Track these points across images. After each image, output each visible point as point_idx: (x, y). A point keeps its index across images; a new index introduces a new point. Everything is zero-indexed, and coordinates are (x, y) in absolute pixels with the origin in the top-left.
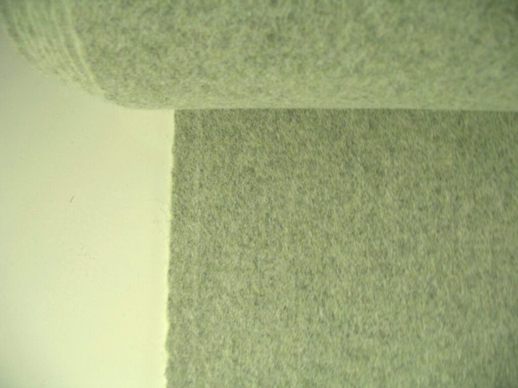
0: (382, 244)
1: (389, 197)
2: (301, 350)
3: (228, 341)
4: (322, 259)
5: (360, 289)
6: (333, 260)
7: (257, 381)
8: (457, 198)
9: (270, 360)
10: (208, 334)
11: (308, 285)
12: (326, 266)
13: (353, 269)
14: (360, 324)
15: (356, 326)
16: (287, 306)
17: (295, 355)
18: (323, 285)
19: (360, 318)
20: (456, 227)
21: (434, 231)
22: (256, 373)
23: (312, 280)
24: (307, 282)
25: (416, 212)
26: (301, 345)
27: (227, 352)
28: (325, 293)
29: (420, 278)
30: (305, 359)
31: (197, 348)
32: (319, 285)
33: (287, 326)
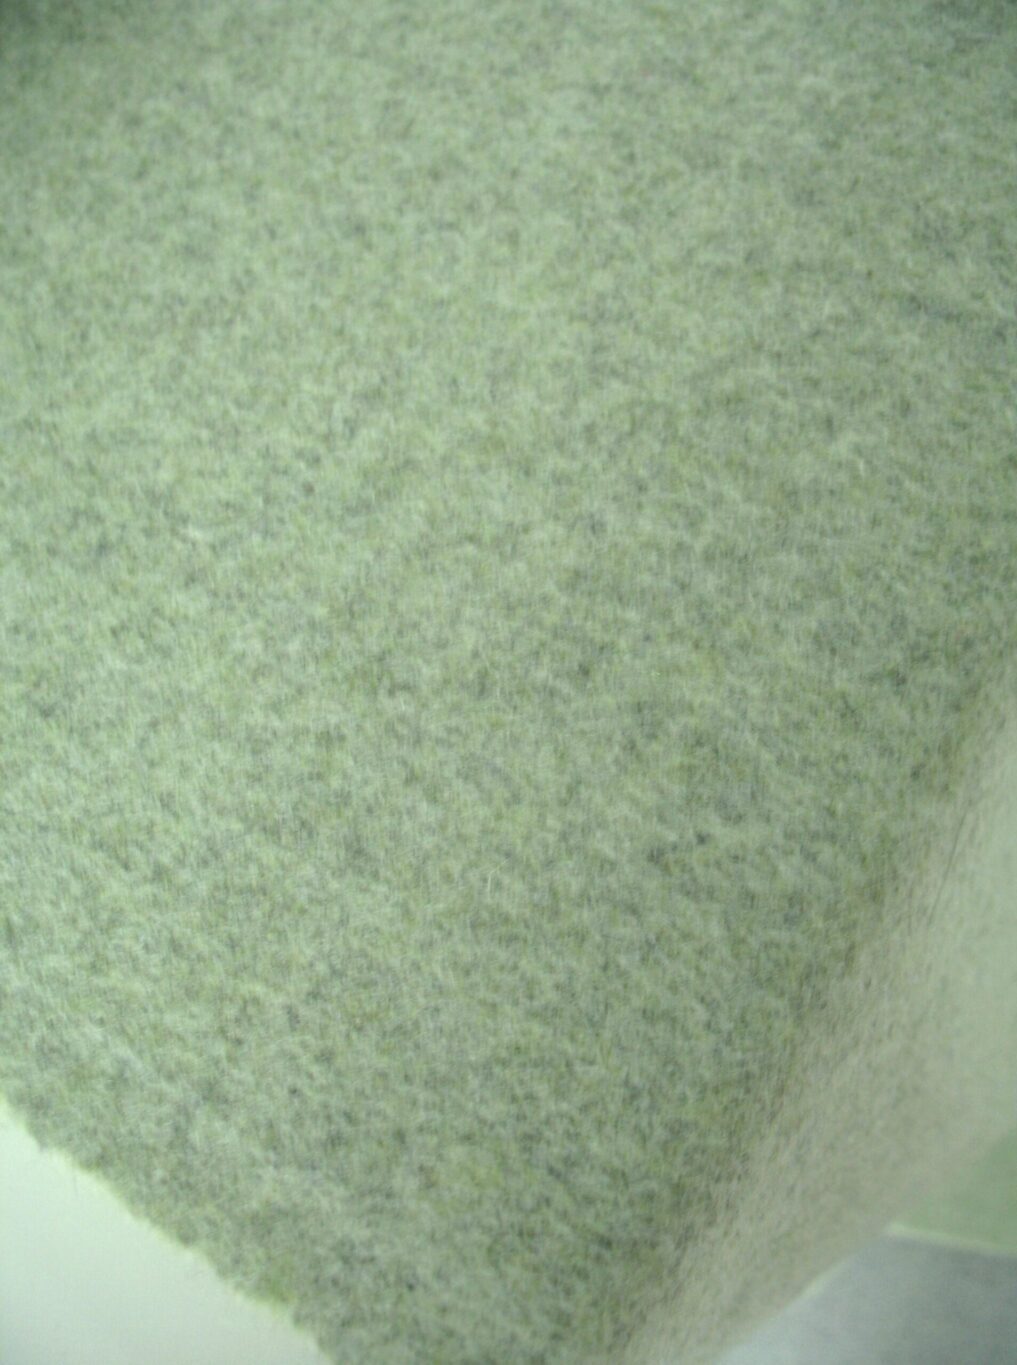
0: (147, 299)
1: (57, 235)
2: (257, 645)
3: (86, 862)
4: (69, 464)
5: (212, 400)
6: (92, 437)
7: (257, 835)
8: (181, 87)
9: (225, 756)
10: (28, 918)
11: (104, 535)
12: (94, 462)
13: (150, 397)
14: (299, 442)
15: (300, 454)
16: (114, 622)
17: (260, 672)
18: (132, 495)
19: (284, 434)
20: (242, 113)
21: (211, 166)
22: (237, 826)
23: (99, 519)
24: (94, 535)
25: (138, 190)
26: (245, 638)
27: (116, 888)
28: (153, 497)
29: (296, 239)
30: (294, 647)
31: (40, 980)
32: (126, 504)
33: (166, 653)
